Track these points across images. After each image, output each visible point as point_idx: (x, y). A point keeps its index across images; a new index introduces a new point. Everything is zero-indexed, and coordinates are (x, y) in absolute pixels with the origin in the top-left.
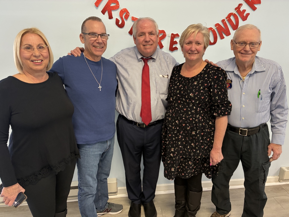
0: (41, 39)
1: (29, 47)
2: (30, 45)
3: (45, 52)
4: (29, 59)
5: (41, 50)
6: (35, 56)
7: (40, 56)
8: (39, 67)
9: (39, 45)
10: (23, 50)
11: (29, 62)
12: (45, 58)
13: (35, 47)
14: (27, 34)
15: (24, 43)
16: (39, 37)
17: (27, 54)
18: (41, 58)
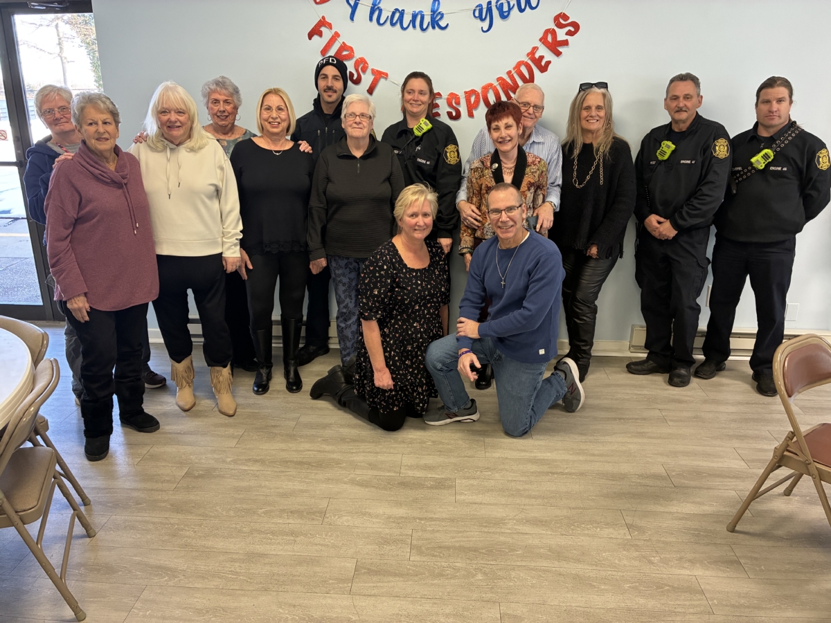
0: (282, 101)
1: (269, 108)
2: (270, 106)
3: (283, 115)
4: (267, 120)
5: (280, 111)
6: (272, 118)
7: (277, 118)
8: (275, 130)
9: (278, 107)
10: (263, 111)
11: (266, 123)
12: (283, 120)
13: (274, 108)
14: (269, 95)
15: (265, 103)
16: (280, 98)
17: (265, 115)
18: (279, 120)
